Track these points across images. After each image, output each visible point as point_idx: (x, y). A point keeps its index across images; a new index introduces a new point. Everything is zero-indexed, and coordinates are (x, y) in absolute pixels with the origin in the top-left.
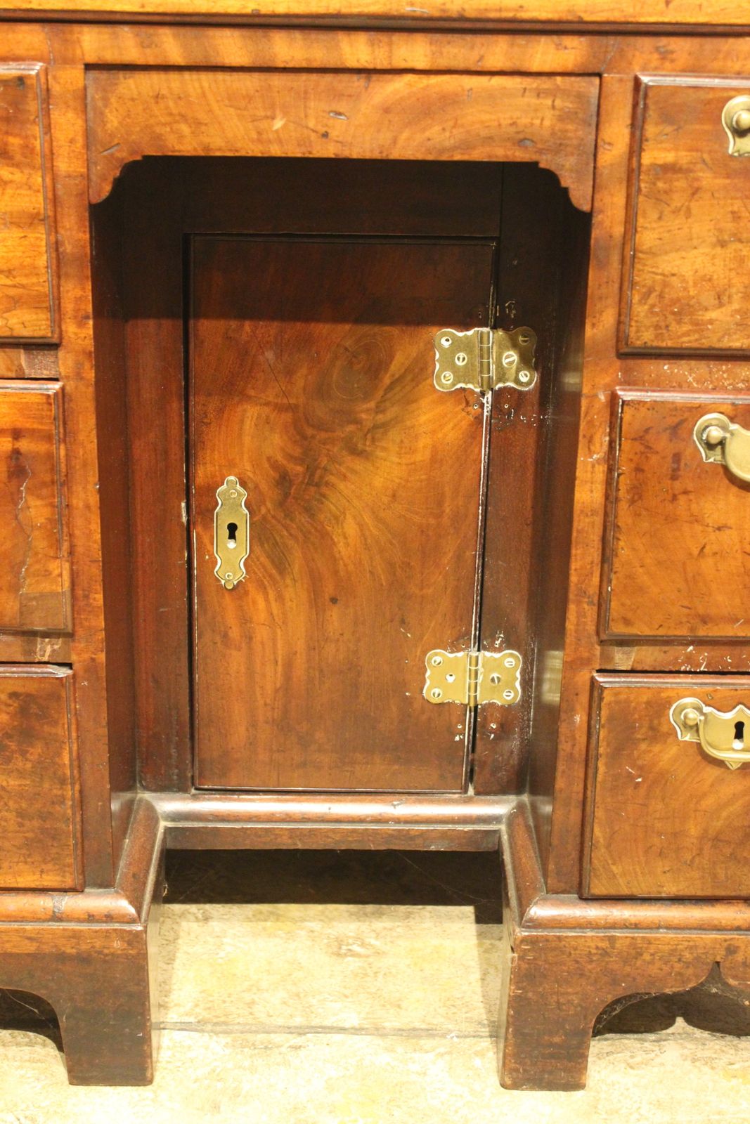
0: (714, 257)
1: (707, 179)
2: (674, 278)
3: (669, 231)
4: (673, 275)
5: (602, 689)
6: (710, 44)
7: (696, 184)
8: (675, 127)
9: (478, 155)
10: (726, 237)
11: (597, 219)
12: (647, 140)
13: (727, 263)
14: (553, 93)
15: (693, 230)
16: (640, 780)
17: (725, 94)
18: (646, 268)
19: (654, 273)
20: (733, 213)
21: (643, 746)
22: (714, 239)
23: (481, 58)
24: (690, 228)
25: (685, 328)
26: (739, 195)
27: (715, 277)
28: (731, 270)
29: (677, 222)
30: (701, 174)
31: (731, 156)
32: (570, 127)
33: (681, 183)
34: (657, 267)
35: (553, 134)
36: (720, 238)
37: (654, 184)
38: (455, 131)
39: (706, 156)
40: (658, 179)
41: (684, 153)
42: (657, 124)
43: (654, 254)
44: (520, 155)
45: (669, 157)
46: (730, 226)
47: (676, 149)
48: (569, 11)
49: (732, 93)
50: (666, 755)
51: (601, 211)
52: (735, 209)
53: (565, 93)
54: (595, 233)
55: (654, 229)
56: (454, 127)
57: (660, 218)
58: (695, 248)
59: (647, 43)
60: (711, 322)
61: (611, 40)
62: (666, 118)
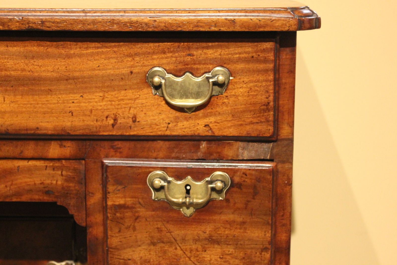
0: (150, 251)
1: (142, 212)
2: (130, 261)
3: (125, 238)
4: (129, 260)
6: (139, 145)
7: (137, 214)
8: (123, 186)
9: (25, 198)
10: (155, 241)
11: (89, 230)
12: (109, 193)
13: (157, 253)
14: (61, 168)
15: (138, 237)
17: (148, 170)
18: (115, 256)
19: (119, 259)
20: (158, 228)
22: (149, 242)
23: (22, 152)
24: (136, 236)
26: (160, 219)
27: (152, 260)
28: (159, 257)
29: (129, 233)
30: (139, 209)
31: (154, 200)
32: (71, 185)
33: (128, 214)
34: (121, 256)
35: (63, 188)
36: (152, 241)
37: (115, 214)
38: (12, 187)
39: (140, 200)
40: (117, 212)
41: (129, 199)
42: (113, 185)
43: (118, 249)
44: (46, 198)
45: (122, 202)
46: (157, 235)
47: (125, 197)
48: (62, 130)
49: (151, 170)
51: (91, 227)
52: (159, 226)
53: (68, 168)
54: (89, 237)
55: (117, 237)
56: (12, 185)
57: (119, 231)
58: (140, 246)
59: (106, 144)
61: (88, 143)
62: (118, 182)
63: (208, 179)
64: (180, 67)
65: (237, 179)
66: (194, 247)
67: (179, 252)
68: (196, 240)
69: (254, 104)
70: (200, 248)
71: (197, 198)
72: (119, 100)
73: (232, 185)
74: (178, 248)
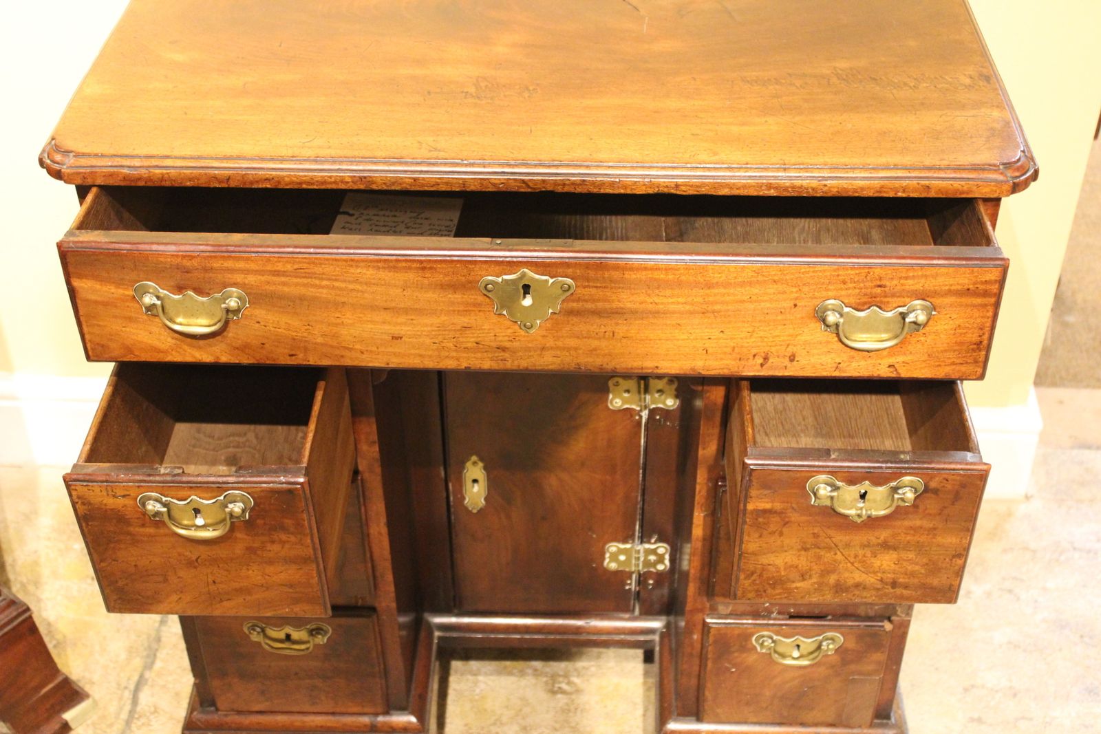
0: (799, 556)
1: (794, 517)
3: (767, 543)
4: (769, 565)
5: (710, 628)
7: (787, 519)
8: (772, 491)
10: (808, 546)
12: (751, 497)
13: (809, 558)
15: (784, 543)
16: (734, 670)
17: (809, 474)
18: (750, 562)
19: (756, 564)
20: (814, 534)
21: (736, 654)
22: (800, 547)
24: (782, 541)
25: (778, 591)
26: (819, 525)
27: (800, 566)
28: (811, 562)
29: (773, 538)
30: (791, 515)
31: (813, 506)
33: (776, 519)
34: (758, 561)
36: (804, 547)
37: (757, 519)
39: (793, 505)
40: (759, 517)
41: (779, 504)
42: (758, 489)
43: (756, 555)
45: (768, 506)
46: (811, 540)
47: (772, 502)
48: (691, 369)
49: (814, 474)
50: (751, 659)
52: (816, 531)
55: (756, 542)
57: (760, 536)
58: (786, 551)
60: (797, 588)
62: (765, 486)
63: (893, 484)
64: (864, 299)
65: (933, 484)
66: (861, 552)
67: (839, 557)
68: (863, 546)
69: (961, 343)
70: (869, 554)
71: (876, 510)
72: (773, 337)
73: (926, 490)
74: (838, 553)
